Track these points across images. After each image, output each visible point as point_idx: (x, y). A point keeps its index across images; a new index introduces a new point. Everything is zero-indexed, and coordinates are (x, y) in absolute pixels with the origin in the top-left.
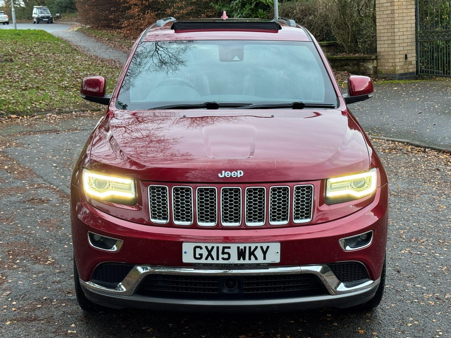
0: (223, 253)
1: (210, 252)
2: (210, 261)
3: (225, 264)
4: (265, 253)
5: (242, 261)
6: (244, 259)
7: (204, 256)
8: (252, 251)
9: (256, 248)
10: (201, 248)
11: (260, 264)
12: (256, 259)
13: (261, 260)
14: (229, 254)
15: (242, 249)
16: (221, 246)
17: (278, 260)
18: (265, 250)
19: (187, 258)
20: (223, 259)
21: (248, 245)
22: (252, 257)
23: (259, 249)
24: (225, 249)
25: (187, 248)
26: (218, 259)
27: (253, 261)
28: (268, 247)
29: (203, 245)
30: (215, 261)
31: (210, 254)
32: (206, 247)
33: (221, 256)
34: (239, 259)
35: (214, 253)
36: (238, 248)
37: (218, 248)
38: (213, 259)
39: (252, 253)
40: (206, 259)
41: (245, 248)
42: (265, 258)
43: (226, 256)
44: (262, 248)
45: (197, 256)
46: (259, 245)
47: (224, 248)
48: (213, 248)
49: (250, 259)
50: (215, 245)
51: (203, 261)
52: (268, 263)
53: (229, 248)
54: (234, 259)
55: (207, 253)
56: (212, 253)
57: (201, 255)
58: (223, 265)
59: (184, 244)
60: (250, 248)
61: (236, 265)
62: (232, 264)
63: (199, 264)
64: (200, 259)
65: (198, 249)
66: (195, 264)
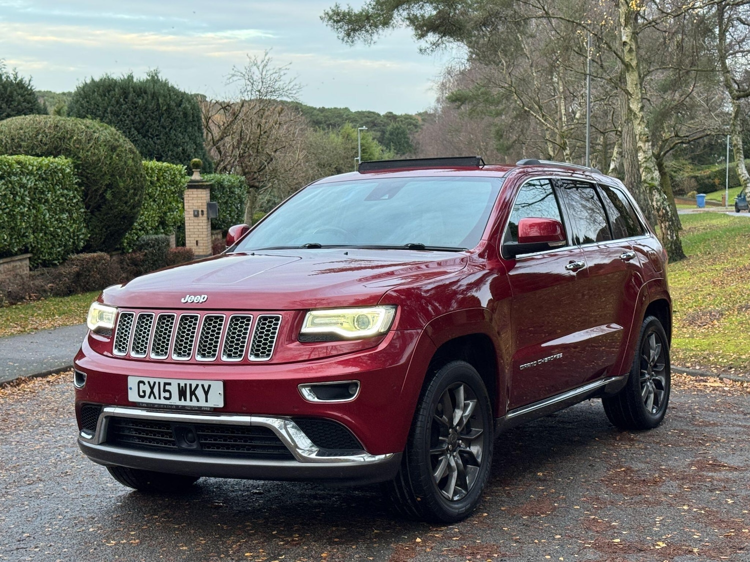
0: (165, 391)
1: (152, 388)
2: (152, 400)
3: (167, 405)
4: (206, 393)
5: (182, 403)
6: (185, 400)
7: (148, 394)
8: (193, 389)
9: (197, 386)
10: (144, 384)
11: (203, 408)
12: (198, 400)
13: (202, 403)
14: (170, 393)
15: (182, 387)
16: (162, 381)
17: (221, 405)
18: (206, 390)
19: (133, 396)
20: (165, 398)
21: (188, 382)
22: (193, 397)
23: (200, 387)
24: (167, 386)
25: (132, 382)
26: (160, 398)
27: (194, 403)
28: (210, 386)
29: (146, 380)
30: (157, 401)
31: (152, 392)
32: (149, 382)
33: (163, 394)
34: (180, 400)
35: (156, 390)
36: (179, 384)
37: (159, 383)
38: (155, 398)
39: (193, 393)
40: (149, 397)
41: (186, 385)
42: (207, 401)
43: (167, 395)
44: (203, 386)
45: (141, 393)
46: (200, 383)
47: (165, 384)
48: (155, 383)
49: (191, 400)
50: (157, 381)
51: (146, 400)
52: (210, 408)
53: (170, 384)
54: (175, 401)
55: (150, 390)
56: (154, 390)
57: (144, 392)
58: (165, 407)
59: (129, 378)
60: (191, 385)
61: (177, 407)
62: (173, 405)
63: (143, 403)
64: (143, 397)
65: (141, 385)
66: (139, 403)
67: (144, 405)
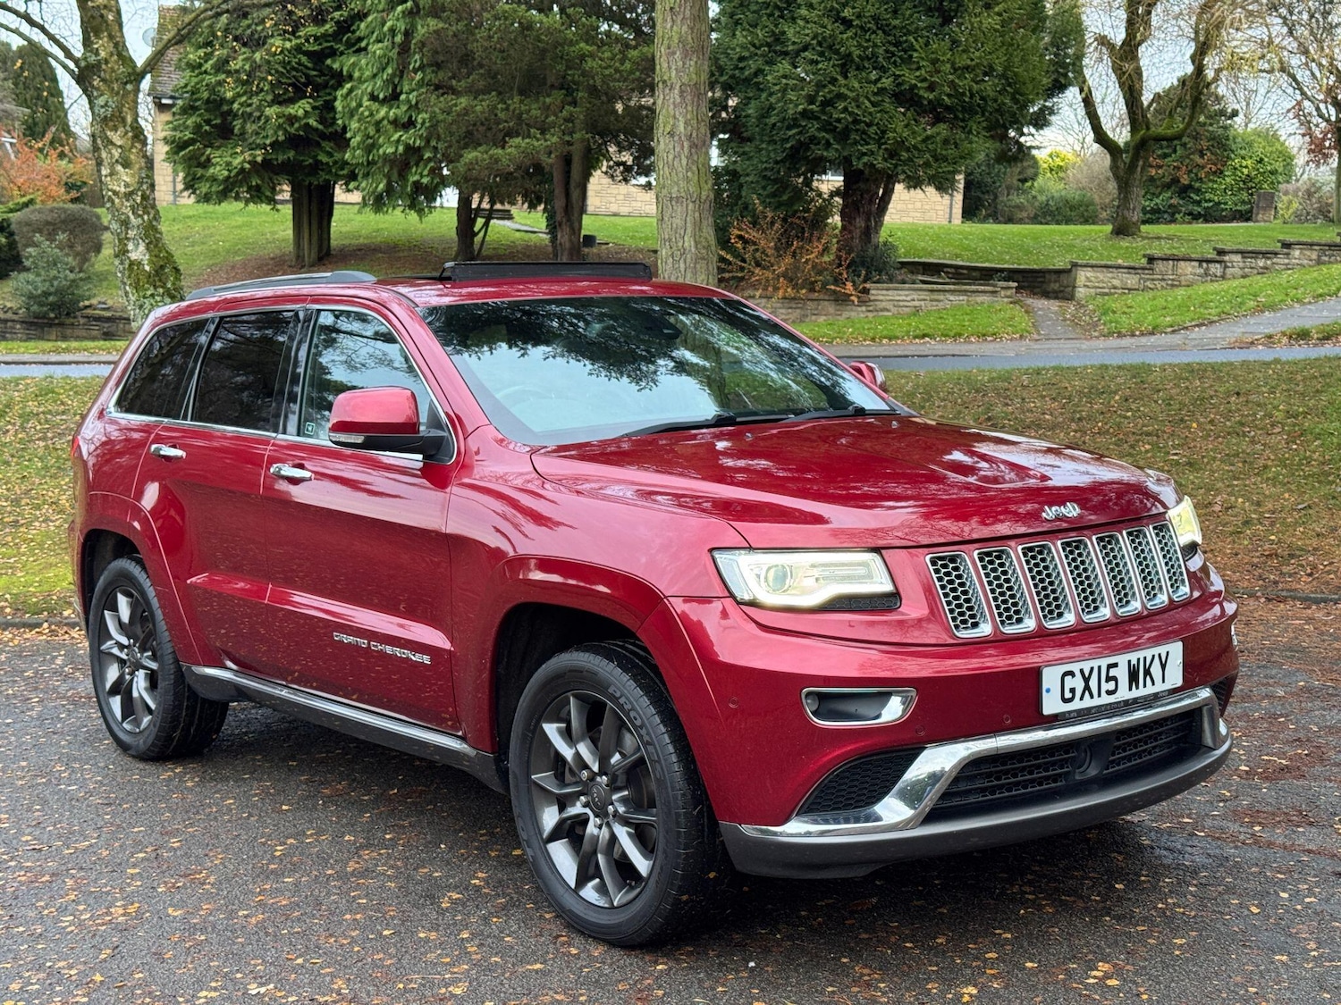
0: (1109, 679)
1: (1087, 680)
2: (1088, 702)
3: (1110, 704)
4: (1163, 666)
5: (1135, 693)
6: (1137, 688)
7: (1078, 694)
8: (1147, 666)
9: (1153, 658)
10: (1071, 674)
11: (1157, 694)
12: (1153, 683)
13: (1159, 687)
14: (1115, 679)
15: (1134, 666)
16: (1104, 662)
17: (1179, 683)
18: (1163, 661)
19: (1051, 705)
20: (1109, 693)
21: (1141, 654)
22: (1148, 678)
23: (1157, 659)
24: (1110, 670)
25: (1051, 677)
26: (1099, 695)
27: (1148, 689)
28: (1168, 654)
29: (1075, 667)
30: (1096, 702)
31: (1087, 688)
32: (1082, 671)
33: (1105, 686)
34: (1130, 689)
35: (1093, 684)
36: (1129, 662)
37: (1099, 667)
38: (1092, 697)
39: (1147, 672)
40: (1081, 699)
41: (1138, 661)
42: (1163, 682)
43: (1111, 685)
44: (1160, 656)
45: (1068, 695)
46: (1156, 652)
47: (1108, 667)
48: (1092, 669)
49: (1145, 686)
50: (1095, 663)
51: (1077, 705)
52: (1168, 691)
53: (1115, 665)
54: (1124, 693)
55: (1082, 684)
56: (1091, 683)
57: (1073, 690)
58: (1108, 708)
59: (1044, 671)
60: (1145, 658)
61: (1126, 703)
62: (1120, 702)
63: (1069, 712)
64: (1071, 700)
65: (1068, 679)
66: (1064, 713)
67: (1072, 715)
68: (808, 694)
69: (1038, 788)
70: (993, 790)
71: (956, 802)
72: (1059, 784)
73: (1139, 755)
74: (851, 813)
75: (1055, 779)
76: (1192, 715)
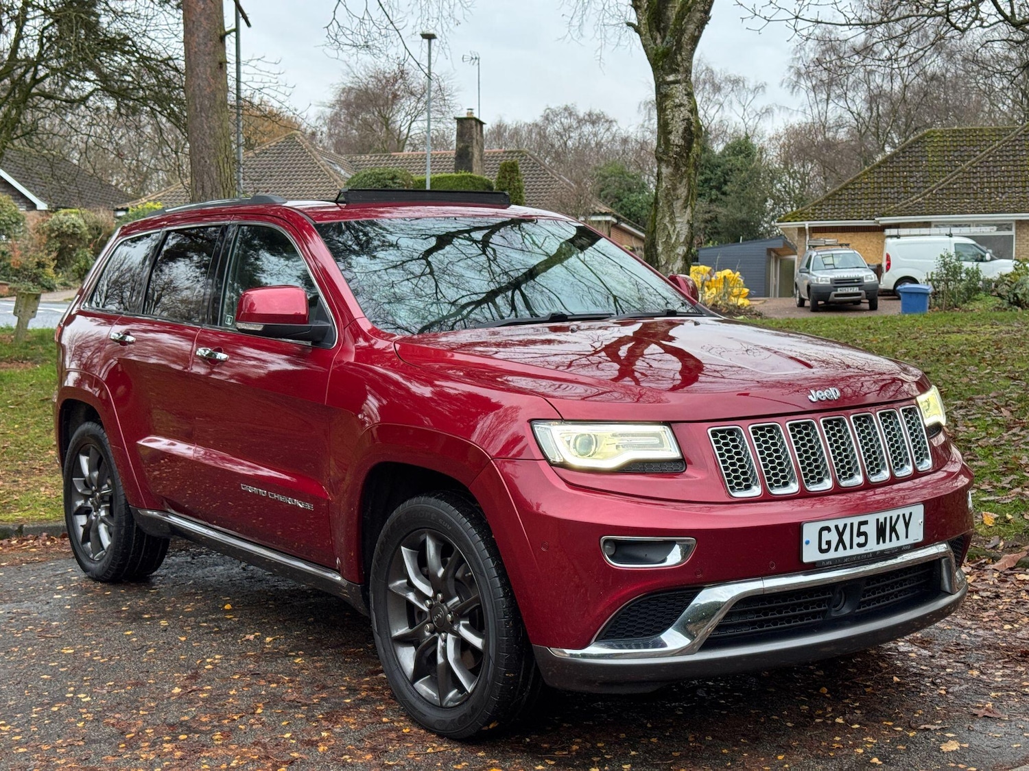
0: (859, 534)
1: (841, 534)
2: (841, 553)
3: (861, 555)
4: (907, 525)
5: (882, 547)
6: (884, 542)
7: (833, 545)
8: (893, 524)
9: (898, 518)
10: (828, 529)
11: (902, 547)
12: (898, 538)
13: (903, 542)
14: (865, 534)
15: (881, 523)
16: (856, 520)
17: (920, 538)
18: (907, 520)
19: (810, 554)
20: (860, 545)
21: (888, 514)
22: (893, 534)
23: (901, 518)
24: (862, 527)
25: (810, 533)
26: (851, 547)
27: (894, 543)
28: (911, 514)
29: (831, 524)
30: (849, 553)
31: (841, 541)
32: (837, 527)
33: (856, 540)
34: (878, 543)
35: (846, 537)
36: (878, 520)
37: (852, 524)
38: (845, 548)
39: (893, 529)
40: (836, 549)
41: (886, 519)
42: (907, 537)
43: (862, 540)
44: (904, 516)
45: (824, 546)
46: (901, 512)
47: (860, 524)
48: (845, 525)
49: (891, 540)
50: (848, 521)
51: (832, 555)
52: (911, 545)
53: (865, 523)
54: (873, 546)
55: (837, 538)
56: (844, 537)
57: (829, 543)
58: (859, 557)
59: (805, 527)
60: (891, 518)
61: (874, 553)
62: (869, 553)
63: (826, 561)
64: (827, 551)
65: (825, 533)
66: (820, 561)
67: (828, 563)
68: (606, 541)
69: (800, 623)
70: (761, 623)
71: (730, 632)
72: (817, 620)
73: (887, 597)
74: (639, 640)
75: (814, 615)
76: (932, 565)
